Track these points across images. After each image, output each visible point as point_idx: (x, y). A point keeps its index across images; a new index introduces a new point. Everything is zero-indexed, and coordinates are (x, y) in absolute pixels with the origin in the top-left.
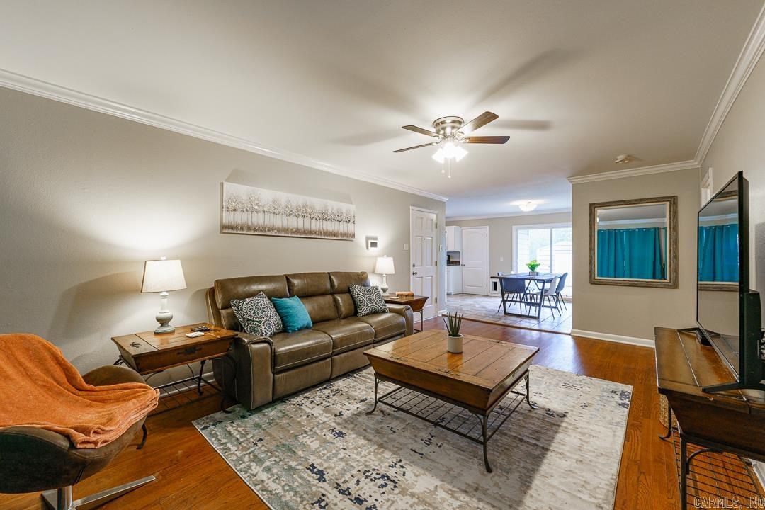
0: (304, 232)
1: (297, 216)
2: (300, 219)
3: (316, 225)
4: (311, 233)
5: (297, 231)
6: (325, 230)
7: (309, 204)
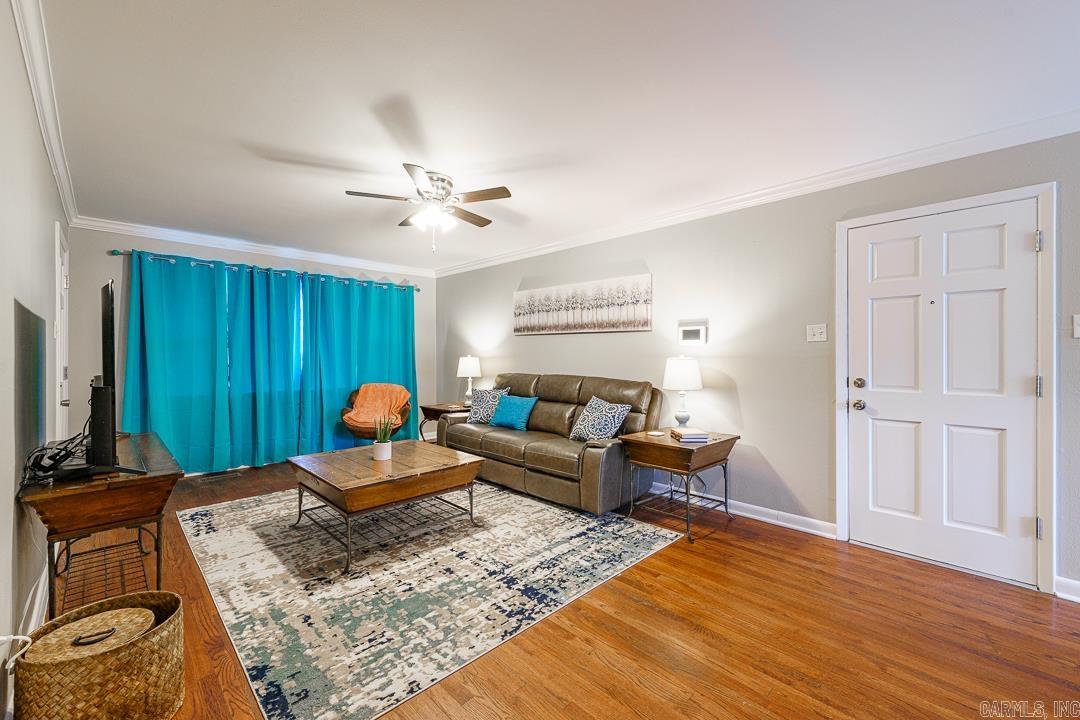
0: (575, 327)
1: (567, 309)
2: (571, 312)
3: (588, 316)
4: (582, 326)
5: (568, 326)
6: (600, 321)
7: (579, 292)
